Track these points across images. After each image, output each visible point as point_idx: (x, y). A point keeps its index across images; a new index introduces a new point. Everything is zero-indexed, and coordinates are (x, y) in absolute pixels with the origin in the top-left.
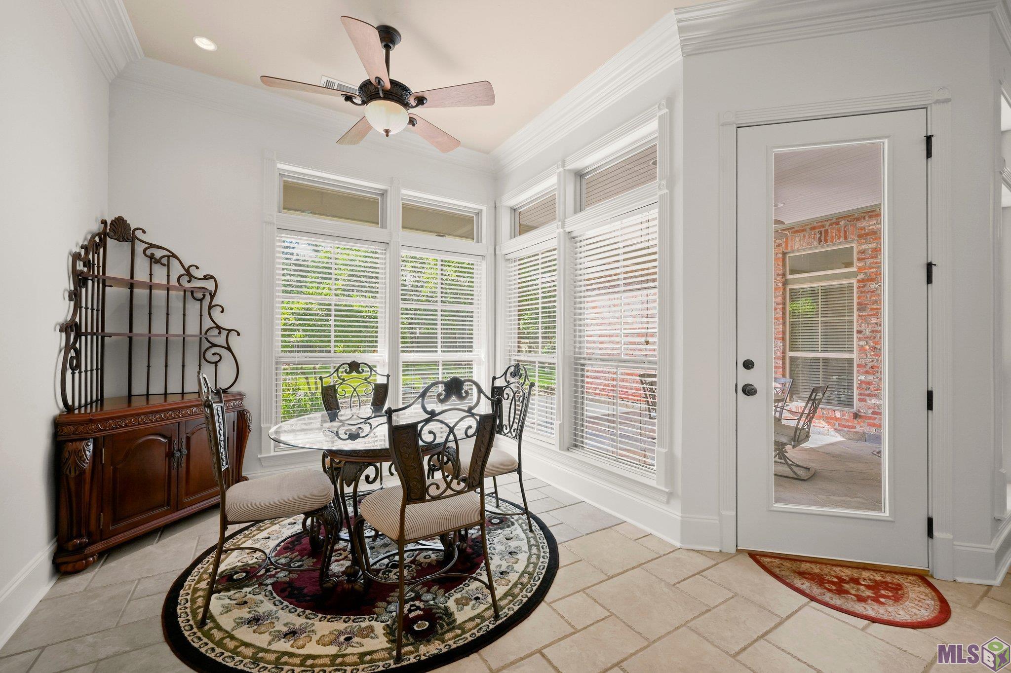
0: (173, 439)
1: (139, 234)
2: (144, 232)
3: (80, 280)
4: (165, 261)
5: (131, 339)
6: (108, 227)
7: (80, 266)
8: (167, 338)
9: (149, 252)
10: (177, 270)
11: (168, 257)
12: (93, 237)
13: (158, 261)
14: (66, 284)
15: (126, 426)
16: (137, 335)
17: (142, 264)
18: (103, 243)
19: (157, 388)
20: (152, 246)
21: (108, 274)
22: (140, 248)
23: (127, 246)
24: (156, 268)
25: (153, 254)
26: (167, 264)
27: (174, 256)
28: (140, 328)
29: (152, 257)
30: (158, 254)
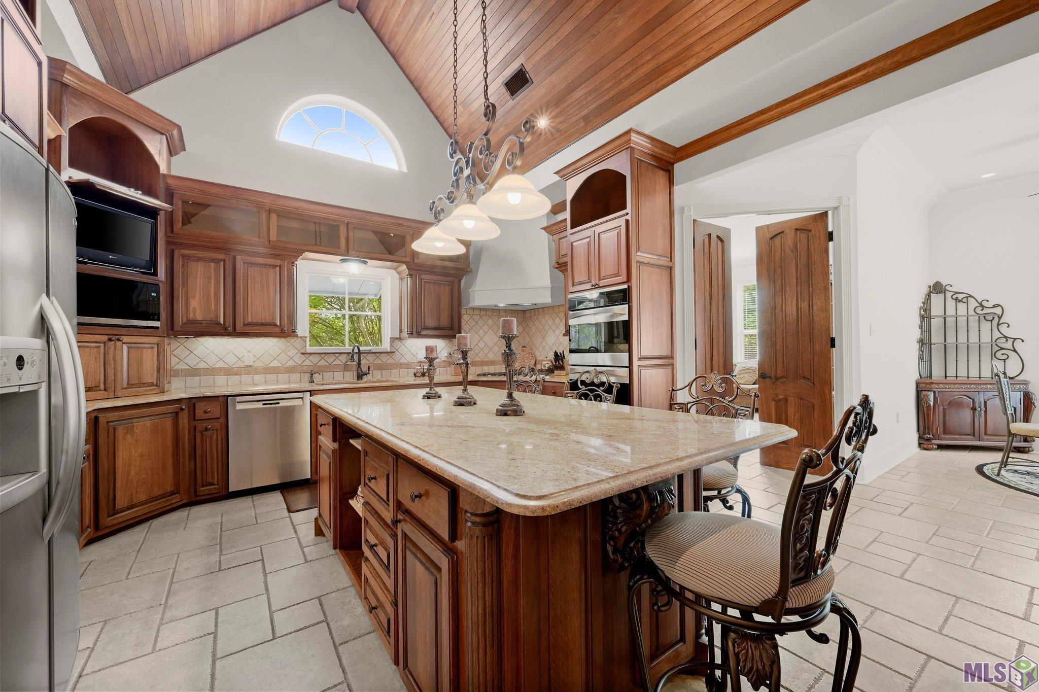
0: (975, 400)
1: (948, 288)
2: (951, 286)
3: (922, 318)
4: (965, 300)
5: (945, 345)
6: (932, 288)
7: (923, 313)
8: (968, 345)
9: (954, 297)
10: (973, 304)
11: (967, 297)
12: (926, 296)
13: (960, 301)
14: (917, 321)
15: (949, 388)
16: (948, 343)
17: (951, 304)
18: (929, 296)
19: (962, 373)
20: (956, 293)
21: (932, 314)
22: (949, 295)
23: (942, 295)
24: (959, 304)
25: (957, 298)
26: (966, 301)
27: (971, 296)
28: (951, 339)
29: (956, 299)
30: (960, 297)
